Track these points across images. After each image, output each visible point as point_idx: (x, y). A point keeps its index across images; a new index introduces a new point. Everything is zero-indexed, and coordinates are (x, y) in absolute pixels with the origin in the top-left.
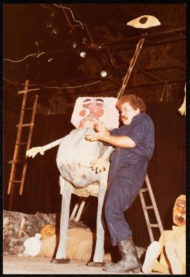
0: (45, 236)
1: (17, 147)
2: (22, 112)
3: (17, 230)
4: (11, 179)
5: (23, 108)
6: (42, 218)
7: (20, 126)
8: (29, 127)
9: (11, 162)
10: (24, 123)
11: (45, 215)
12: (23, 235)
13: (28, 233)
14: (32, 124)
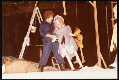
0: (7, 65)
11: (7, 57)
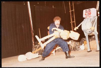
0: (85, 44)
1: (71, 18)
2: (70, 7)
3: (77, 45)
4: (72, 27)
5: (70, 6)
6: (83, 39)
7: (70, 11)
8: (73, 11)
9: (71, 23)
10: (71, 10)
12: (79, 45)
13: (80, 44)
14: (74, 10)
